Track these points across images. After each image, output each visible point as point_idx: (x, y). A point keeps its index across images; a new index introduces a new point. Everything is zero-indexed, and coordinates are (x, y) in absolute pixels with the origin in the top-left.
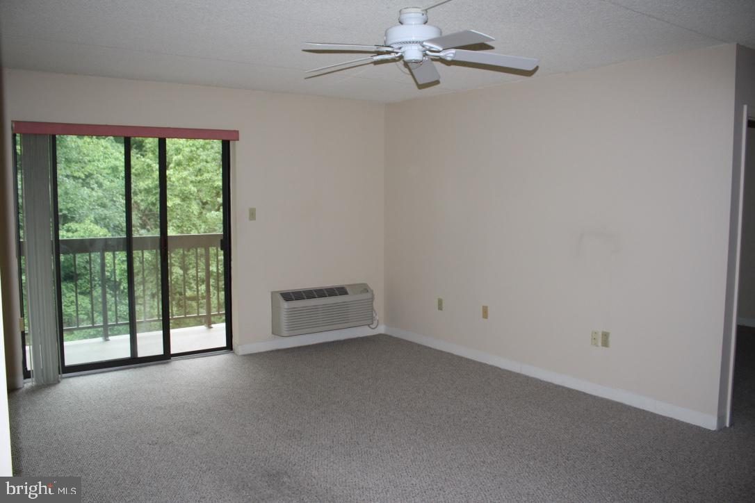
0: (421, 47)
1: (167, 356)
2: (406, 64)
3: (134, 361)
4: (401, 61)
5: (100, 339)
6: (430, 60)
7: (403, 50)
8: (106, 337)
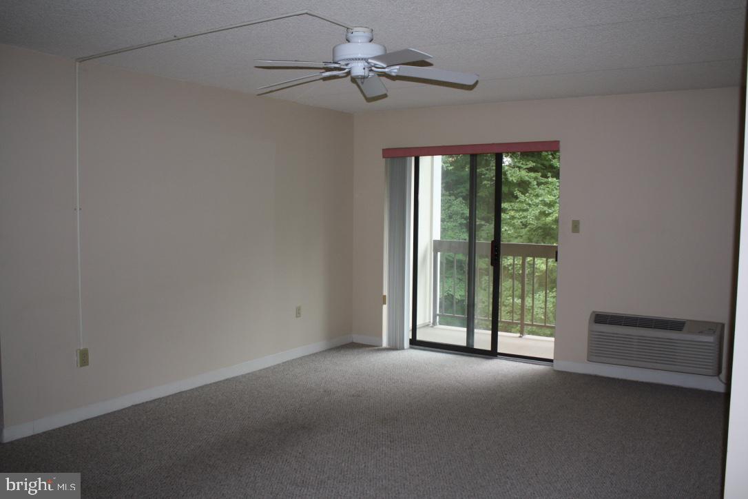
0: (366, 64)
1: (493, 353)
2: (354, 80)
3: (468, 350)
4: (349, 78)
5: (519, 335)
6: (376, 76)
7: (349, 66)
8: (522, 332)
